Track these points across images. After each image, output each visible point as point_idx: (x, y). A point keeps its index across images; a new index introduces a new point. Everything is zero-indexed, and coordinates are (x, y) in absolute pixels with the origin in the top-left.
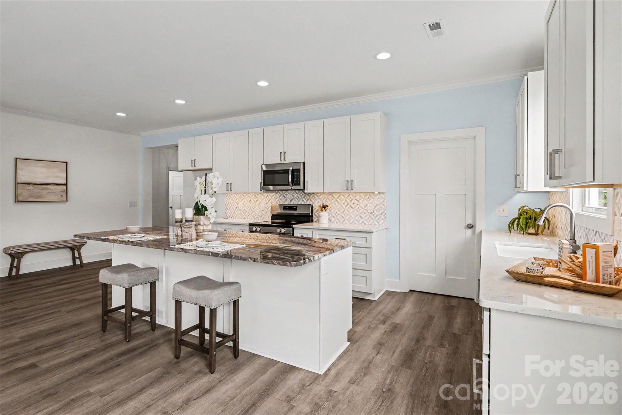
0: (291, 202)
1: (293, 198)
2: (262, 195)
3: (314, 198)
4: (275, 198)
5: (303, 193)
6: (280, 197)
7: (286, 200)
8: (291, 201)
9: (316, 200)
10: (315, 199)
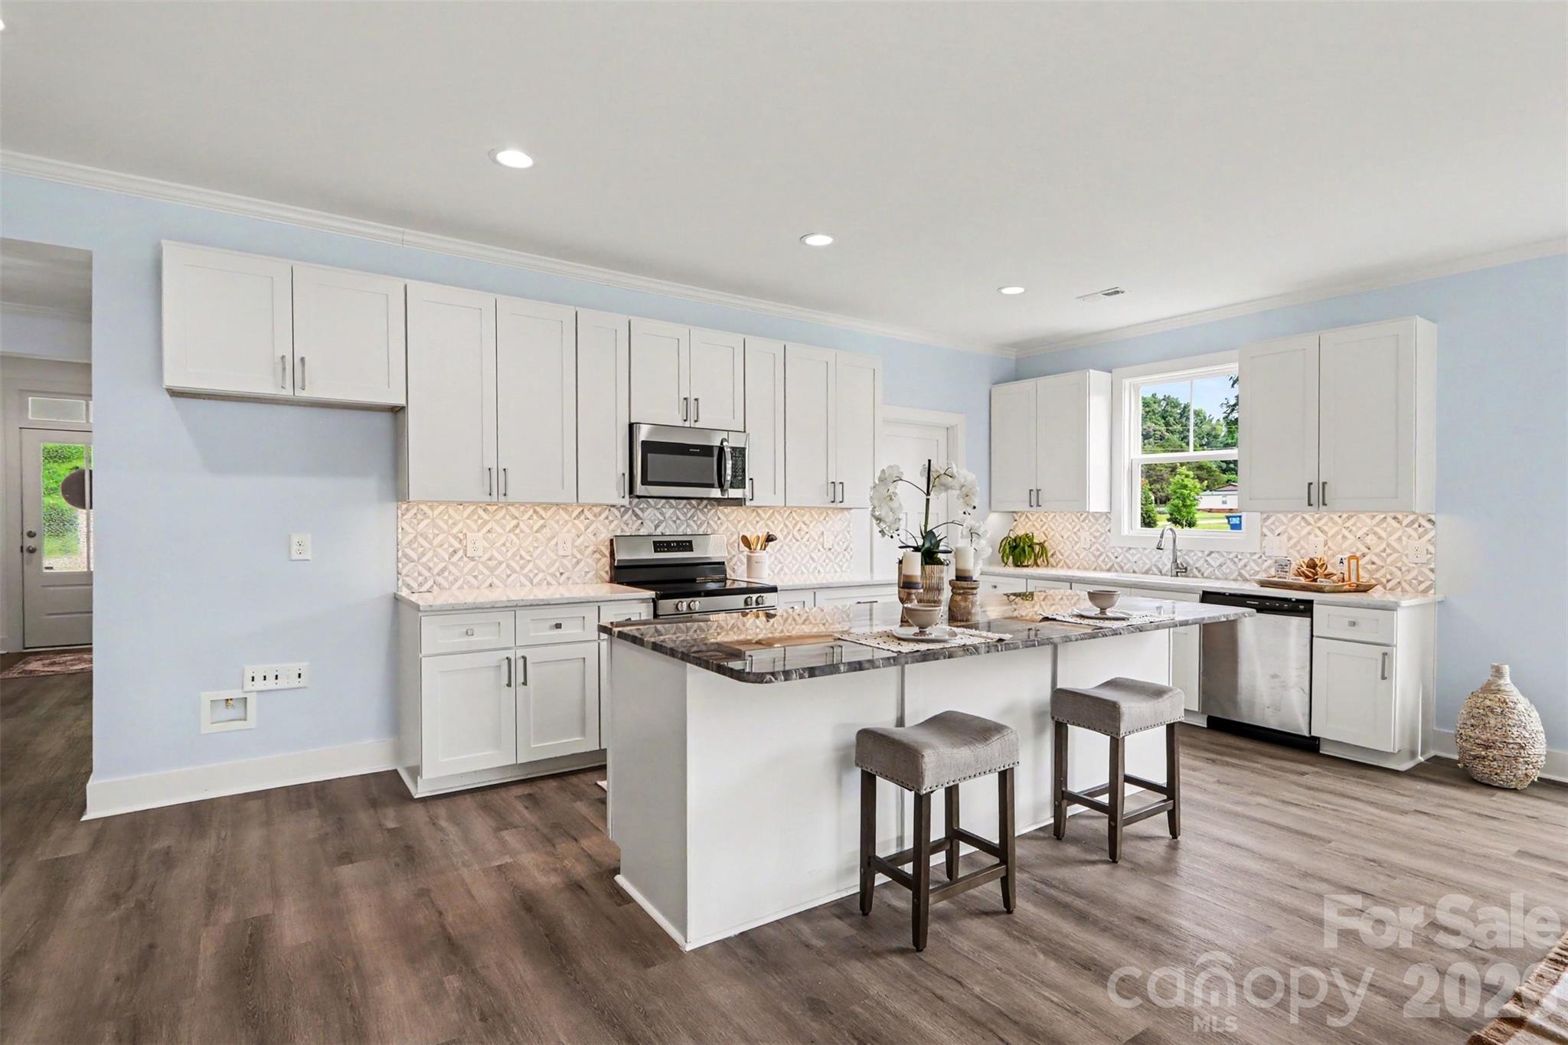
0: (656, 529)
1: (662, 518)
2: (563, 509)
3: (716, 519)
4: (607, 518)
5: (688, 507)
6: (622, 517)
7: (642, 523)
8: (657, 527)
9: (721, 523)
10: (719, 522)
